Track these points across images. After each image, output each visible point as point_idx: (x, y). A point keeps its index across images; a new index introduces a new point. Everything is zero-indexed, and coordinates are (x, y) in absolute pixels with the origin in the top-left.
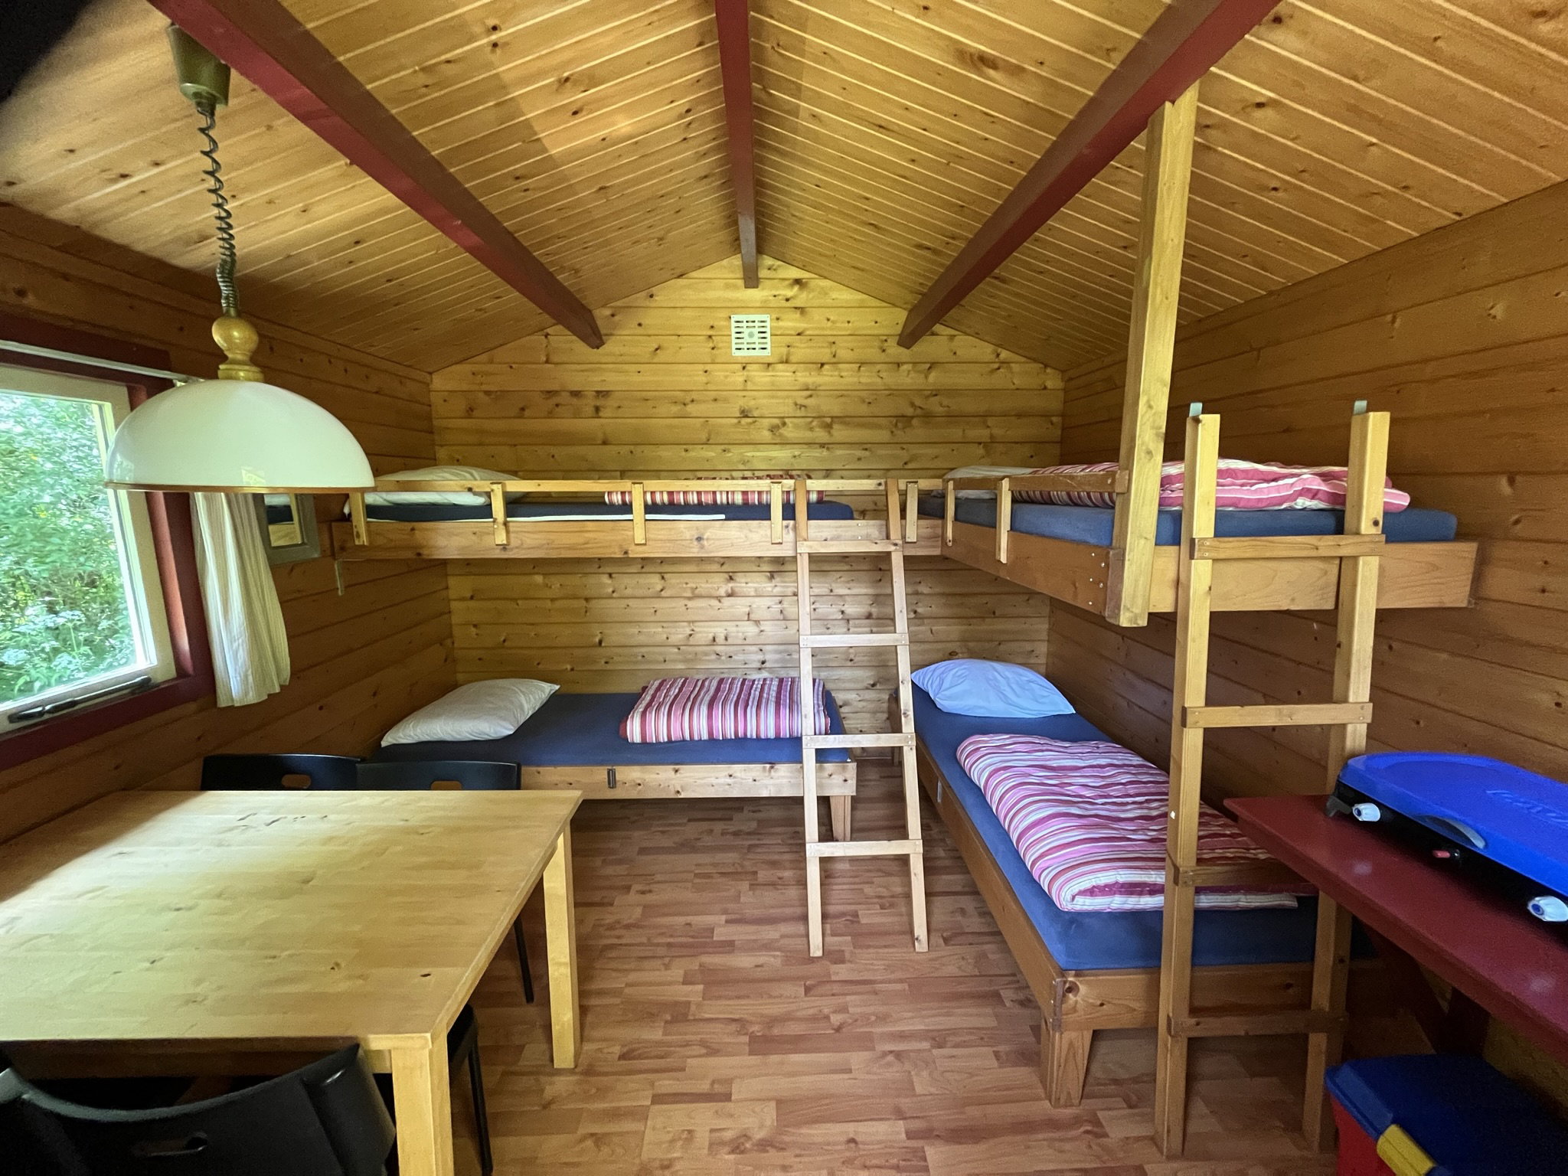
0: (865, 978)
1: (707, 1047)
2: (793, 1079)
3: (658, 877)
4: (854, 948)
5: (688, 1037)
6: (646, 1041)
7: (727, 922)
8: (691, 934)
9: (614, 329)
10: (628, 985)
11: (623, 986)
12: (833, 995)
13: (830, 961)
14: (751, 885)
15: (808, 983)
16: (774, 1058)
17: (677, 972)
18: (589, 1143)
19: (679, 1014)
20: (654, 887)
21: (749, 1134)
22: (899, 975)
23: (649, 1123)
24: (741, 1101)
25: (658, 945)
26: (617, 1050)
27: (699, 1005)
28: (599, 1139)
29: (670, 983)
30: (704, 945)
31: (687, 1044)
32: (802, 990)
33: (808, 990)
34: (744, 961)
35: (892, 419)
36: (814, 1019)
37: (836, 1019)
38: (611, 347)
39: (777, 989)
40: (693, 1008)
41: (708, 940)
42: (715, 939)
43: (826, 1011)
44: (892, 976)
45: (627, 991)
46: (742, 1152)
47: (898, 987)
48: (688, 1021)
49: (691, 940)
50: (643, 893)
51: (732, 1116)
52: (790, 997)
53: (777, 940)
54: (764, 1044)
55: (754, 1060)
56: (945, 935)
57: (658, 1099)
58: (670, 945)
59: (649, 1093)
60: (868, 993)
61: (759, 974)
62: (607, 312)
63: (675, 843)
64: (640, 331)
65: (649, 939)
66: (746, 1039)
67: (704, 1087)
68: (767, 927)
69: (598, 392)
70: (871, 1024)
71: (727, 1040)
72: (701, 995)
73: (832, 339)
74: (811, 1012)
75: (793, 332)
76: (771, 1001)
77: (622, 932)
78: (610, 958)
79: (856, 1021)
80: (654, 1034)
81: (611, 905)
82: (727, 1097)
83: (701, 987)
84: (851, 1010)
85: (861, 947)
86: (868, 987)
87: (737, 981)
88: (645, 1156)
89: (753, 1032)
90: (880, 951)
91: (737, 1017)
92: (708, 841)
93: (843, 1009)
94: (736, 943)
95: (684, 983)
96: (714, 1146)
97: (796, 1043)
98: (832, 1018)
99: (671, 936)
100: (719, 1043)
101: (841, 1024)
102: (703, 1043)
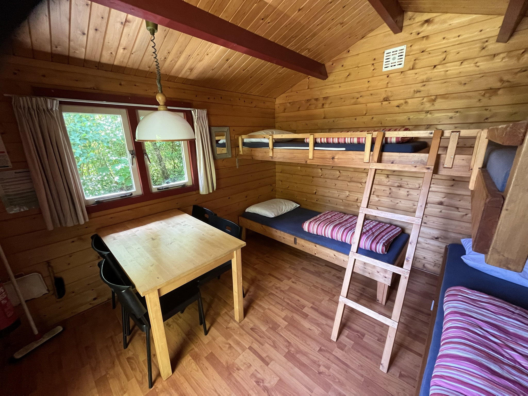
0: (346, 362)
1: (274, 344)
2: (290, 376)
3: (301, 280)
4: (352, 347)
5: (272, 337)
6: (260, 329)
7: (312, 307)
8: (297, 304)
9: (332, 70)
10: (268, 309)
11: (267, 308)
12: (329, 359)
13: (338, 346)
14: (330, 299)
15: (323, 348)
16: (290, 364)
17: (283, 314)
18: (228, 346)
19: (274, 327)
20: (298, 282)
21: (264, 382)
22: (364, 373)
23: (244, 353)
24: (271, 369)
25: (285, 301)
26: (252, 325)
27: (282, 328)
28: (230, 347)
29: (279, 316)
30: (298, 310)
31: (269, 338)
32: (318, 349)
33: (320, 350)
34: (306, 324)
35: (481, 92)
36: (314, 362)
37: (322, 369)
38: (331, 78)
39: (309, 341)
40: (280, 328)
41: (301, 309)
42: (303, 310)
43: (321, 363)
44: (360, 371)
45: (267, 310)
46: (258, 385)
47: (359, 377)
48: (276, 332)
49: (295, 306)
50: (293, 282)
51: (264, 371)
52: (311, 348)
53: (323, 324)
54: (290, 356)
55: (284, 359)
56: (403, 372)
57: (250, 348)
58: (288, 304)
59: (250, 345)
60: (343, 369)
61: (307, 332)
62: (331, 63)
63: (315, 271)
64: (342, 69)
65: (284, 298)
66: (287, 351)
67: (264, 355)
68: (324, 318)
69: (324, 98)
70: (334, 382)
71: (281, 346)
72: (285, 326)
73: (444, 50)
74: (315, 359)
75: (418, 52)
76: (305, 345)
77: (279, 292)
78: (270, 298)
79: (330, 376)
80: (264, 328)
81: (282, 281)
82: (267, 364)
83: (287, 323)
84: (331, 370)
85: (355, 349)
86: (344, 367)
87: (299, 330)
88: (235, 361)
89: (291, 350)
90: (363, 357)
91: (289, 341)
92: (326, 275)
93: (328, 368)
94: (309, 316)
95: (283, 319)
96: (253, 375)
97: (302, 366)
98: (321, 367)
99: (291, 301)
100: (278, 345)
101: (323, 372)
102: (274, 342)
